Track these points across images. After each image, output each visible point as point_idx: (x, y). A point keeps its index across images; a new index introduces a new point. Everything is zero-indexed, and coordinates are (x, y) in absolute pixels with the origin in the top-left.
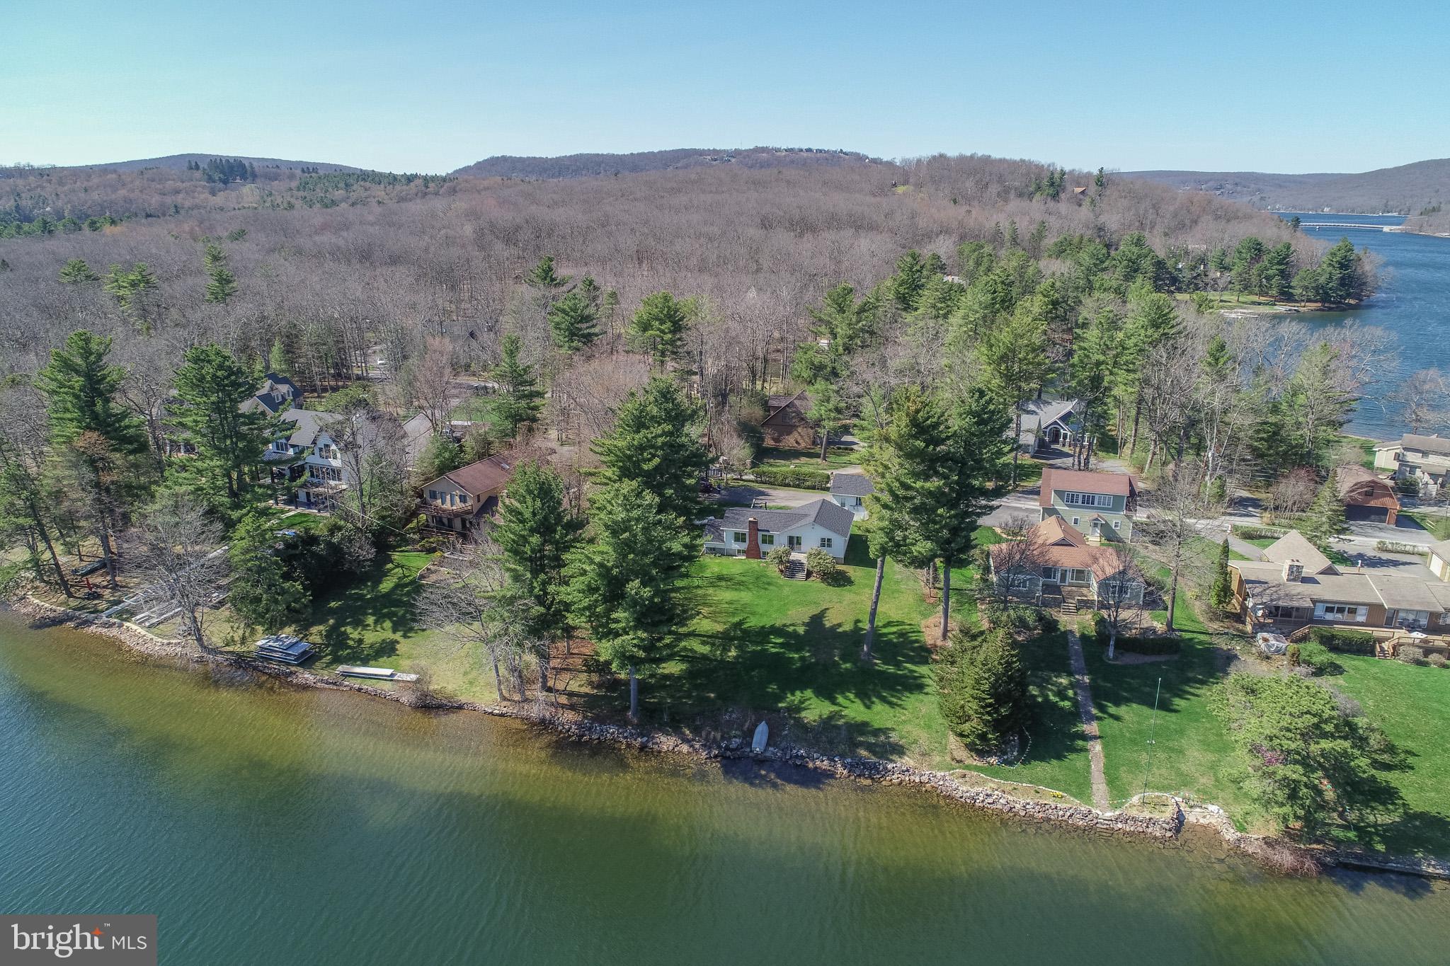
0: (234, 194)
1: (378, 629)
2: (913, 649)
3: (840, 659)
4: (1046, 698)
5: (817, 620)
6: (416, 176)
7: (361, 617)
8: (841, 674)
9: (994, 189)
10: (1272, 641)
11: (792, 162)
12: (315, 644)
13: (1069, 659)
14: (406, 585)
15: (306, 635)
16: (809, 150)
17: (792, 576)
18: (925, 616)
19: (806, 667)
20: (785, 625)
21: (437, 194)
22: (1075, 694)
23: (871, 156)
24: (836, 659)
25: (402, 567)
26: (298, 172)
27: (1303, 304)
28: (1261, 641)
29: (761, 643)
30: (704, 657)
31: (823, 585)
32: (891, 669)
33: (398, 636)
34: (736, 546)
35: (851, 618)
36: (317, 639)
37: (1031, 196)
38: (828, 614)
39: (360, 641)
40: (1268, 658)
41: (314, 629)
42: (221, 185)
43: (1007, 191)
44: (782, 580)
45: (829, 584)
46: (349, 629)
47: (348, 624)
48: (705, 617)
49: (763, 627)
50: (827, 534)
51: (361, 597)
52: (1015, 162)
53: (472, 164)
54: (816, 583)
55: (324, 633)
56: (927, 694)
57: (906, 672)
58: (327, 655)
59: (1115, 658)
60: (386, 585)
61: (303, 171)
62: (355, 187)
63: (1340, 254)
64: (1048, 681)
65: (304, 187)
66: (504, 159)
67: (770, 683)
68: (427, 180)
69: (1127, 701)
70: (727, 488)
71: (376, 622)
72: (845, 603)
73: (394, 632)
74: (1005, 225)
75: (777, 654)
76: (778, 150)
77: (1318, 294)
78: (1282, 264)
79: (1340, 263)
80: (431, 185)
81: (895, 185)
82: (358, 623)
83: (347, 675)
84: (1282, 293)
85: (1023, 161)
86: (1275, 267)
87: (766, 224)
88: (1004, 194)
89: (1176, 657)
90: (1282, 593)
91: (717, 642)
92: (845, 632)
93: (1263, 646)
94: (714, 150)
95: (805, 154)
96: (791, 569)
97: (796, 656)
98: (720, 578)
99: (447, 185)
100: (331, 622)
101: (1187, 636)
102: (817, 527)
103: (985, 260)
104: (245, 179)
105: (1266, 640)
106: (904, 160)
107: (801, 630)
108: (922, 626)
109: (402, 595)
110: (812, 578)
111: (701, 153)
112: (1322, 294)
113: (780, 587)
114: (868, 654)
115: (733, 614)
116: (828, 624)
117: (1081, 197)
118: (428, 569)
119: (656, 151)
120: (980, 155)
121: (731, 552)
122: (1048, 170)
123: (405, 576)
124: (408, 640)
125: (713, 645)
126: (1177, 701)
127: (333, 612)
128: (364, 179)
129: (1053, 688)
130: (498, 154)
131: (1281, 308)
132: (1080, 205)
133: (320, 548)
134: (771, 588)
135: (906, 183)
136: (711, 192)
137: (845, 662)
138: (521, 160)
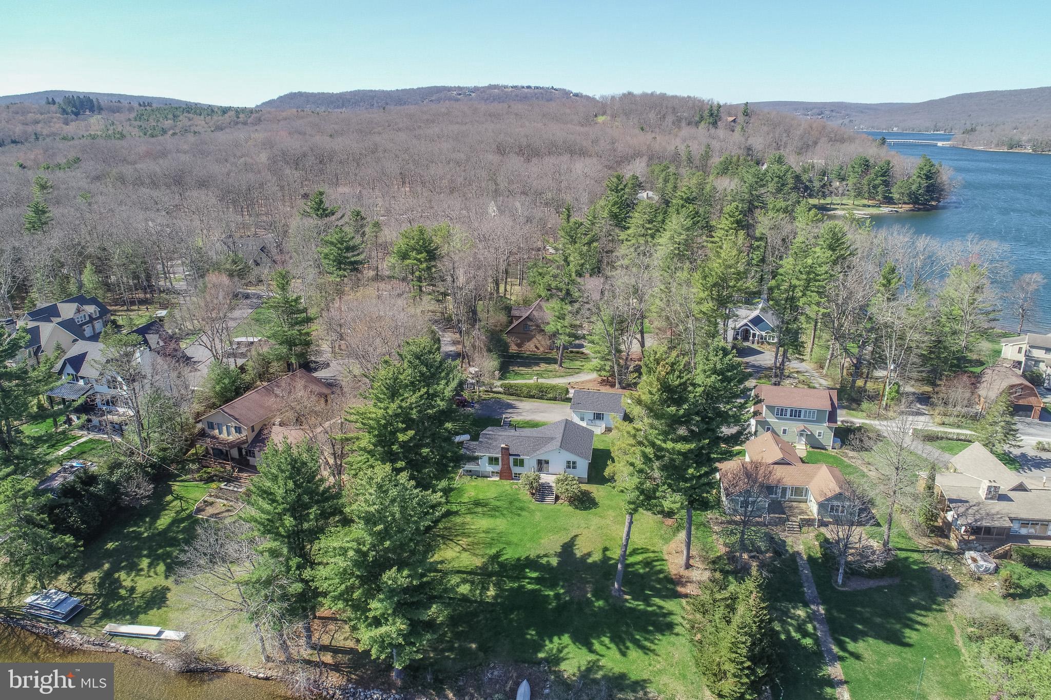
0: (83, 124)
1: (152, 574)
2: (659, 581)
3: (593, 596)
4: (788, 633)
5: (568, 548)
6: (230, 109)
7: (135, 560)
8: (594, 614)
9: (670, 119)
10: (981, 563)
11: (517, 96)
12: (87, 595)
13: (802, 586)
14: (183, 520)
15: (80, 584)
16: (529, 87)
17: (542, 500)
18: (667, 541)
19: (562, 608)
20: (538, 557)
21: (245, 123)
22: (815, 628)
23: (574, 91)
24: (589, 595)
25: (181, 499)
26: (136, 105)
27: (900, 206)
28: (970, 561)
29: (517, 578)
30: (465, 599)
31: (571, 509)
32: (641, 606)
33: (169, 583)
34: (489, 469)
35: (600, 547)
36: (89, 588)
37: (697, 124)
38: (578, 542)
39: (132, 590)
40: (979, 579)
41: (89, 576)
42: (73, 116)
43: (679, 120)
44: (533, 504)
45: (577, 508)
46: (122, 575)
47: (123, 568)
48: (464, 549)
49: (519, 559)
50: (572, 457)
51: (138, 536)
52: (683, 98)
53: (275, 98)
54: (564, 507)
55: (97, 581)
56: (677, 634)
57: (655, 608)
58: (97, 608)
59: (844, 584)
60: (163, 522)
61: (140, 105)
62: (180, 118)
63: (926, 168)
64: (786, 613)
65: (140, 118)
66: (300, 94)
67: (528, 628)
68: (238, 111)
69: (864, 634)
70: (481, 401)
71: (150, 565)
72: (592, 528)
73: (167, 577)
74: (682, 148)
75: (533, 591)
76: (506, 87)
77: (911, 198)
78: (884, 176)
79: (926, 175)
80: (241, 116)
81: (596, 116)
82: (133, 567)
83: (113, 635)
84: (885, 198)
85: (689, 97)
86: (879, 178)
87: (501, 150)
88: (678, 122)
89: (897, 581)
90: (983, 512)
91: (477, 578)
92: (595, 563)
93: (973, 566)
94: (459, 87)
95: (526, 90)
96: (541, 492)
97: (552, 593)
98: (477, 503)
99: (254, 115)
100: (107, 566)
101: (902, 555)
102: (562, 451)
103: (672, 178)
104: (93, 111)
105: (974, 560)
106: (602, 97)
107: (554, 561)
108: (665, 552)
109: (178, 532)
110: (560, 501)
111: (449, 89)
112: (914, 199)
113: (532, 512)
114: (619, 590)
115: (490, 545)
116: (578, 554)
117: (733, 124)
118: (205, 502)
119: (415, 87)
120: (658, 93)
121: (486, 474)
122: (708, 104)
123: (183, 510)
124: (180, 587)
125: (472, 583)
126: (908, 632)
127: (109, 554)
128: (188, 112)
129: (793, 622)
130: (296, 91)
131: (885, 210)
132: (733, 131)
133: (99, 489)
134: (524, 513)
135: (604, 114)
136: (457, 123)
137: (598, 600)
138: (313, 95)
